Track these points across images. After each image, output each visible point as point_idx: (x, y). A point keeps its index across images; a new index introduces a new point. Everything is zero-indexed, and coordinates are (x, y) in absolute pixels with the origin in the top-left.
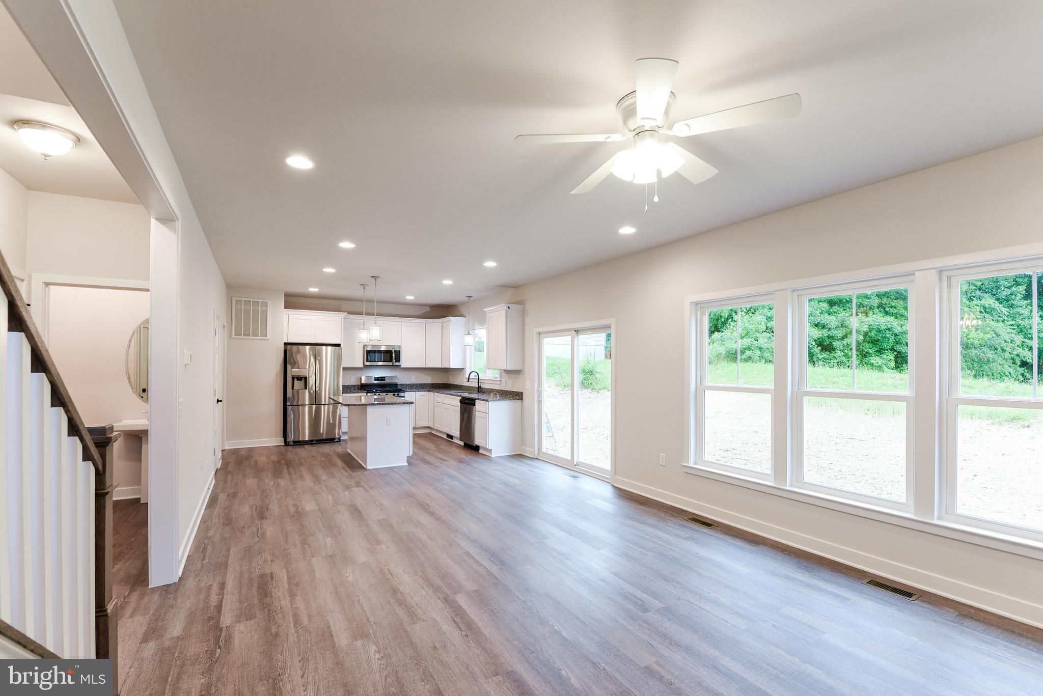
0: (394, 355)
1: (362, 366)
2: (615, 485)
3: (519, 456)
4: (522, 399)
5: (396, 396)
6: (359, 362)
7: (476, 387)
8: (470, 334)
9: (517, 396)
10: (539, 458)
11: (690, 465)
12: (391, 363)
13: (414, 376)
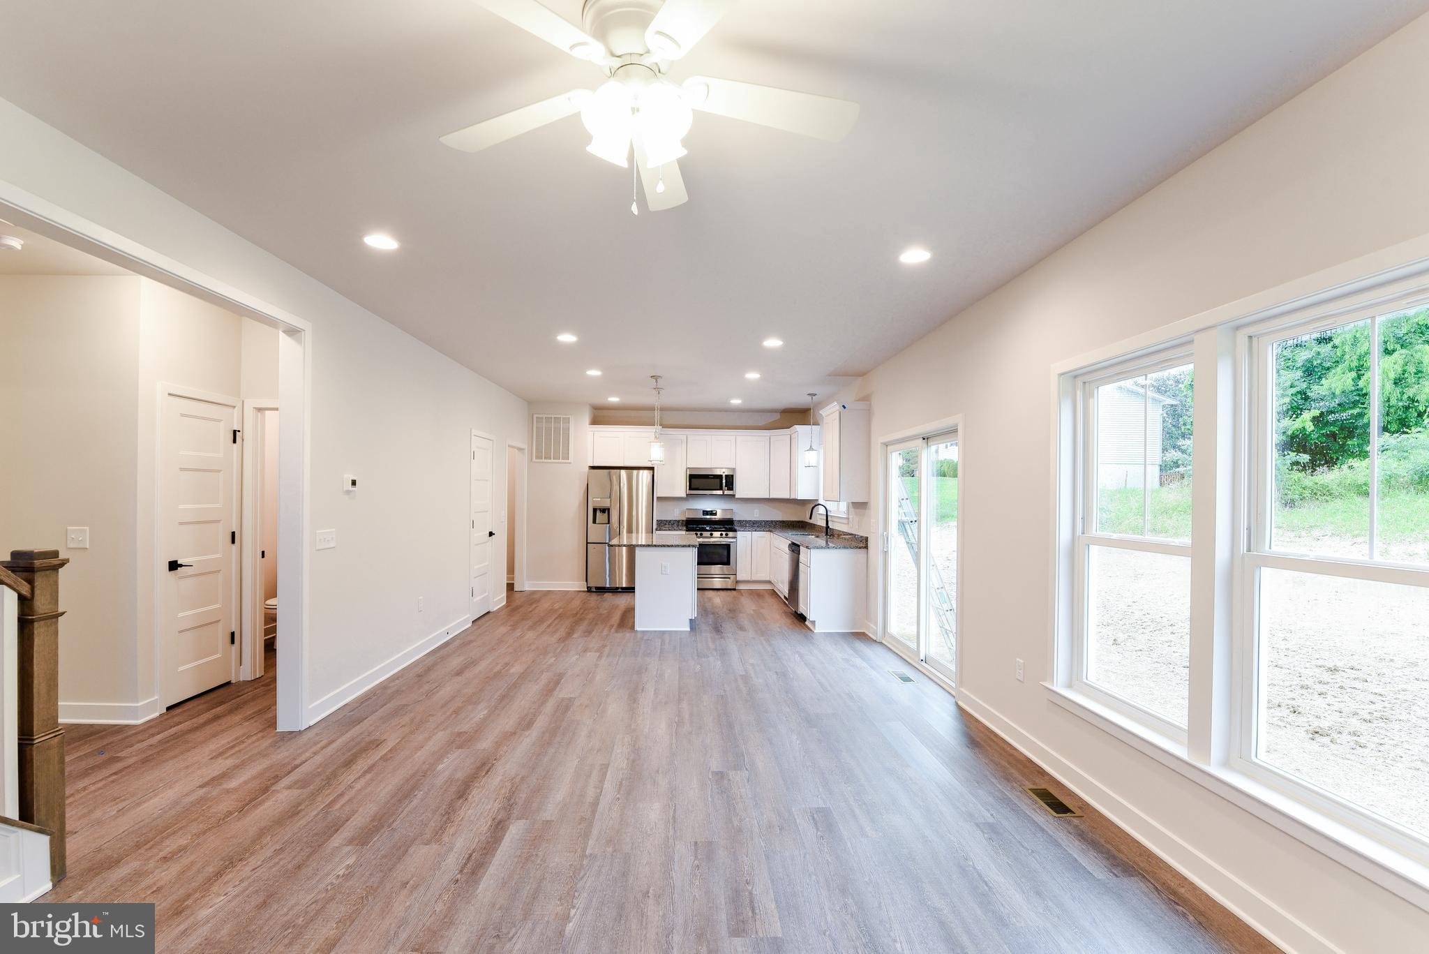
0: (724, 481)
1: (684, 495)
2: (961, 703)
3: (861, 636)
4: (866, 547)
5: (699, 535)
6: (681, 489)
7: (823, 527)
8: (813, 450)
9: (862, 543)
10: (884, 642)
11: (1054, 688)
12: (720, 492)
13: (757, 510)
